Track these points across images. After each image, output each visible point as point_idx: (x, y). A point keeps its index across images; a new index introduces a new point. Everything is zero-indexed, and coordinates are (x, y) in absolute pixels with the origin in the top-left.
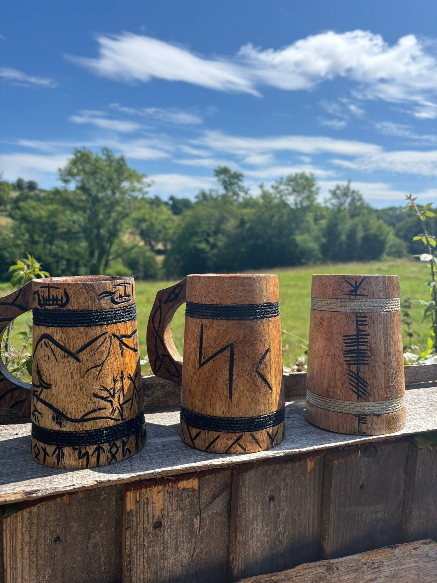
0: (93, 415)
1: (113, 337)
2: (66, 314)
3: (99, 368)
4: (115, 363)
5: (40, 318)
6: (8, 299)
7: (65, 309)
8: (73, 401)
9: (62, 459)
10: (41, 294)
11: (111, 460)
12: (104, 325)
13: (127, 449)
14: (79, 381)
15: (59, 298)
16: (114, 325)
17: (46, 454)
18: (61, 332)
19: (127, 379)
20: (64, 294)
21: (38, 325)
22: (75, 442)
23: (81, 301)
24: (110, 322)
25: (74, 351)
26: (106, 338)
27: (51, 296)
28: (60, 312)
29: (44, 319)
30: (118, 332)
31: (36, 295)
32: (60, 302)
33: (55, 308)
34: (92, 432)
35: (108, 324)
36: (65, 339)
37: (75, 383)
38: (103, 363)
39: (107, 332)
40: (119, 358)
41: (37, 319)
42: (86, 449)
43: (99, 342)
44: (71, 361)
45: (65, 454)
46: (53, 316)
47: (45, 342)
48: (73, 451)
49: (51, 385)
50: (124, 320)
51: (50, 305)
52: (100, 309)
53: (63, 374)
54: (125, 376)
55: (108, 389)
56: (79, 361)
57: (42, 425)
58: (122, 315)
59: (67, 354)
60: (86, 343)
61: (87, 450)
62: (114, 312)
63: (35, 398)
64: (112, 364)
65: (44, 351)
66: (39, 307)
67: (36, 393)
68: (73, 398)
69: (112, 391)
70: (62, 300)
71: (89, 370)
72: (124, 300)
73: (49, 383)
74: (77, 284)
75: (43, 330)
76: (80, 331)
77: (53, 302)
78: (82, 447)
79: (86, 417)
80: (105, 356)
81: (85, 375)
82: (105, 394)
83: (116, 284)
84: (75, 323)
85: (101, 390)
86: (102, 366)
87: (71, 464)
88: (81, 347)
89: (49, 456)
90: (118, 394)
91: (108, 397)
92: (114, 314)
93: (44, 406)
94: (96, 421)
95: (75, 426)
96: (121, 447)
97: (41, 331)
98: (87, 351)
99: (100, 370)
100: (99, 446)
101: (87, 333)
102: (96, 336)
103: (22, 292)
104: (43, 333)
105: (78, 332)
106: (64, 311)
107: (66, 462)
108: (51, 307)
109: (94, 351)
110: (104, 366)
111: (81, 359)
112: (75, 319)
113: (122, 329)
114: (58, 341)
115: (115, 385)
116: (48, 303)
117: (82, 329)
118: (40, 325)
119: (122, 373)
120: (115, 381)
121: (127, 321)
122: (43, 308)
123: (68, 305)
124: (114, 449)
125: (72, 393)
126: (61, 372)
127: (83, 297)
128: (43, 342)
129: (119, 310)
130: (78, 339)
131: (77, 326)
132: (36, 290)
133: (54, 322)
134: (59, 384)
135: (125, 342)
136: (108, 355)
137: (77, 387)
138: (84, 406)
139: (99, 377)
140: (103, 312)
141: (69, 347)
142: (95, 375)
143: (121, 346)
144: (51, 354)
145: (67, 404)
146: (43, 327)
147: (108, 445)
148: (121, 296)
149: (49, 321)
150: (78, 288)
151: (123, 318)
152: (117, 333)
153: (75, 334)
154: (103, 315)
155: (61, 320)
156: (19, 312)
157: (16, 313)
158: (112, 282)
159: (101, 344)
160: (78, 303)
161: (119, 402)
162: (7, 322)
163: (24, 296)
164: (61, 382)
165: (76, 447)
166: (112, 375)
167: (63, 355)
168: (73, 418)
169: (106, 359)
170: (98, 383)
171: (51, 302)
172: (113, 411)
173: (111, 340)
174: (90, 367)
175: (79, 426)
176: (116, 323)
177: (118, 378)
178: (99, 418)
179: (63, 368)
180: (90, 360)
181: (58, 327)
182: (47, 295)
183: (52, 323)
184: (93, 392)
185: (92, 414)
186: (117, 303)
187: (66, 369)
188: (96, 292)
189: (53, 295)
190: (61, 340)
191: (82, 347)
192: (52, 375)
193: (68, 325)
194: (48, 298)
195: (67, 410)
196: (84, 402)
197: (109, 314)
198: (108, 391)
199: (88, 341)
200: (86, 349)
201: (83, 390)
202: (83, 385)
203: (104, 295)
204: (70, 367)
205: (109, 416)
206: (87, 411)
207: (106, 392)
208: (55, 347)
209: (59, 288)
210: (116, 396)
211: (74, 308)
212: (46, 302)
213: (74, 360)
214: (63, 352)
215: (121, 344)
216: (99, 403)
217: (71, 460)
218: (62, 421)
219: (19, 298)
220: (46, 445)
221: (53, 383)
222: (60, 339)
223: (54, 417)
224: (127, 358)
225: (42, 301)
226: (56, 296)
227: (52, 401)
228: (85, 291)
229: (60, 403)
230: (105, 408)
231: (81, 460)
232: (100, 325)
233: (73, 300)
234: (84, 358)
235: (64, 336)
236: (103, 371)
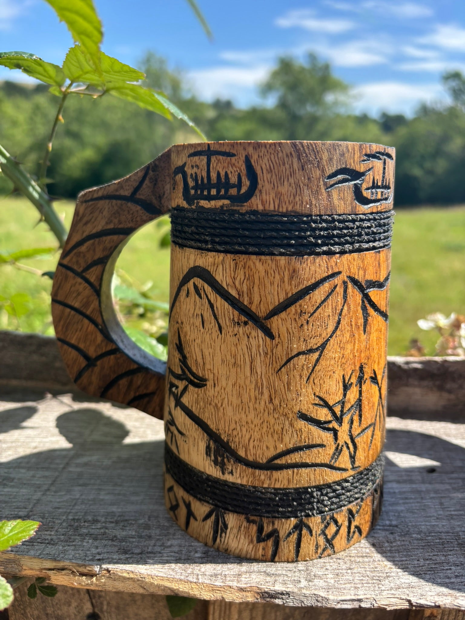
0: (295, 458)
1: (350, 285)
2: (247, 222)
3: (316, 355)
4: (349, 347)
5: (187, 229)
6: (122, 187)
7: (245, 208)
8: (252, 422)
9: (223, 535)
10: (189, 171)
11: (324, 550)
12: (334, 253)
13: (356, 527)
14: (269, 383)
15: (233, 179)
16: (355, 255)
17: (190, 514)
18: (232, 264)
19: (368, 382)
20: (244, 172)
21: (182, 246)
22: (251, 507)
23: (284, 189)
24: (348, 247)
25: (262, 311)
26: (335, 287)
27: (214, 175)
28: (233, 215)
29: (196, 233)
30: (361, 272)
31: (179, 177)
32: (233, 192)
33: (222, 207)
34: (290, 493)
35: (343, 253)
36: (242, 283)
37: (260, 384)
38: (323, 346)
39: (340, 273)
40: (359, 335)
41: (180, 232)
42: (273, 524)
43: (318, 295)
44: (254, 333)
45: (229, 526)
46: (216, 225)
47: (195, 287)
48: (245, 524)
49: (206, 380)
50: (376, 244)
51: (209, 198)
52: (329, 213)
53: (233, 361)
54: (365, 377)
55: (331, 403)
56: (272, 337)
57: (184, 457)
58: (373, 233)
59: (243, 318)
60: (290, 295)
61: (276, 526)
62: (357, 223)
63: (172, 399)
64: (342, 348)
65: (192, 305)
66: (185, 204)
67: (174, 389)
68: (251, 416)
69: (337, 410)
70: (239, 185)
71: (293, 358)
72: (379, 197)
73: (201, 375)
74: (280, 144)
75: (192, 257)
76: (277, 266)
77: (218, 192)
78: (265, 521)
79: (278, 461)
80: (331, 328)
81: (283, 369)
82: (323, 414)
83: (368, 152)
84: (267, 246)
85: (316, 404)
86: (322, 352)
87: (240, 546)
88: (277, 303)
89: (196, 519)
90: (349, 416)
91: (330, 422)
92: (358, 227)
93: (188, 421)
94: (300, 470)
95: (254, 477)
96: (346, 523)
97: (188, 259)
98: (291, 315)
99: (318, 360)
100: (301, 521)
101: (294, 271)
102: (313, 281)
103: (151, 173)
104: (192, 265)
105: (274, 266)
106: (242, 214)
107: (230, 541)
108: (213, 204)
109: (306, 316)
110: (326, 351)
111: (275, 332)
112: (269, 234)
113: (371, 268)
114: (225, 286)
115: (345, 395)
116: (205, 193)
117: (283, 260)
118: (186, 246)
119: (361, 368)
120: (346, 387)
121: (381, 247)
122: (193, 207)
123: (253, 199)
124: (333, 528)
125: (251, 405)
126: (229, 357)
127: (292, 181)
128: (191, 284)
129: (369, 220)
130: (272, 284)
131: (272, 254)
132: (180, 163)
133: (217, 240)
134: (223, 382)
135: (372, 298)
136: (337, 328)
137: (262, 393)
138: (276, 437)
139: (313, 375)
140: (334, 220)
141: (251, 303)
142: (305, 372)
143: (366, 307)
144: (208, 314)
145: (239, 428)
146: (192, 250)
147: (320, 520)
148: (375, 186)
149: (208, 238)
150: (280, 154)
151: (375, 241)
152: (360, 277)
153: (266, 272)
154: (335, 228)
155: (234, 236)
156: (144, 218)
157: (138, 219)
158: (361, 146)
159: (325, 300)
160: (279, 195)
161: (350, 431)
162: (121, 236)
163: (155, 182)
164: (227, 378)
165: (252, 518)
166: (342, 373)
167: (236, 320)
168: (251, 458)
169: (331, 337)
170: (310, 390)
171: (214, 192)
172: (338, 451)
173: (345, 291)
174: (295, 352)
175: (263, 477)
176: (360, 250)
177: (354, 380)
178: (305, 465)
179: (233, 348)
180: (296, 334)
181: (226, 252)
182: (205, 174)
183: (213, 242)
184: (296, 409)
185: (292, 455)
186: (365, 201)
187: (240, 351)
188: (324, 166)
189: (219, 174)
190: (231, 283)
191: (280, 304)
192: (208, 359)
193: (251, 249)
194: (206, 181)
195: (237, 439)
196: (276, 427)
197: (347, 228)
198: (330, 408)
199: (295, 291)
200: (288, 310)
201: (276, 402)
202: (276, 391)
203: (340, 177)
204: (249, 348)
205: (327, 461)
206: (281, 447)
207: (325, 411)
208: (219, 298)
209: (233, 155)
210: (346, 419)
211: (267, 208)
212: (202, 192)
213: (261, 334)
214: (236, 313)
215: (366, 302)
216: (309, 432)
217: (242, 541)
218: (226, 460)
219: (144, 186)
220: (191, 499)
221: (209, 376)
222: (229, 280)
223: (208, 448)
224: (374, 336)
225: (193, 188)
226: (226, 174)
227: (207, 415)
228: (296, 166)
229: (222, 422)
230: (322, 446)
231: (262, 545)
232: (325, 253)
233: (267, 186)
234: (283, 330)
235: (240, 275)
236: (322, 362)
